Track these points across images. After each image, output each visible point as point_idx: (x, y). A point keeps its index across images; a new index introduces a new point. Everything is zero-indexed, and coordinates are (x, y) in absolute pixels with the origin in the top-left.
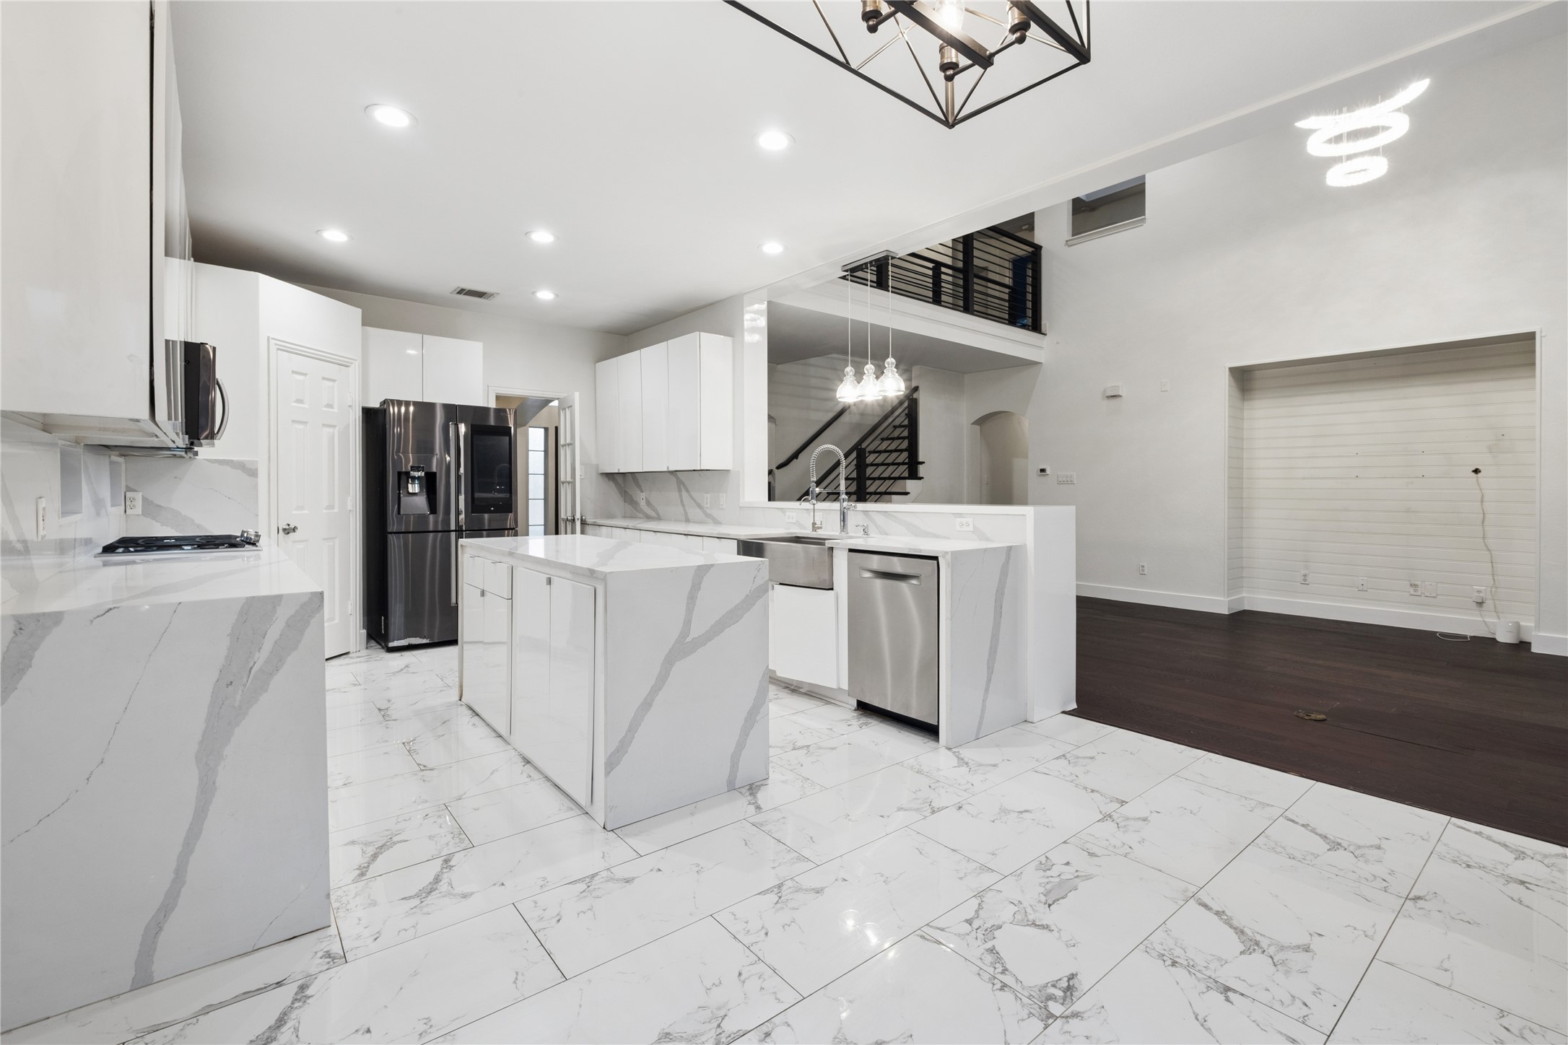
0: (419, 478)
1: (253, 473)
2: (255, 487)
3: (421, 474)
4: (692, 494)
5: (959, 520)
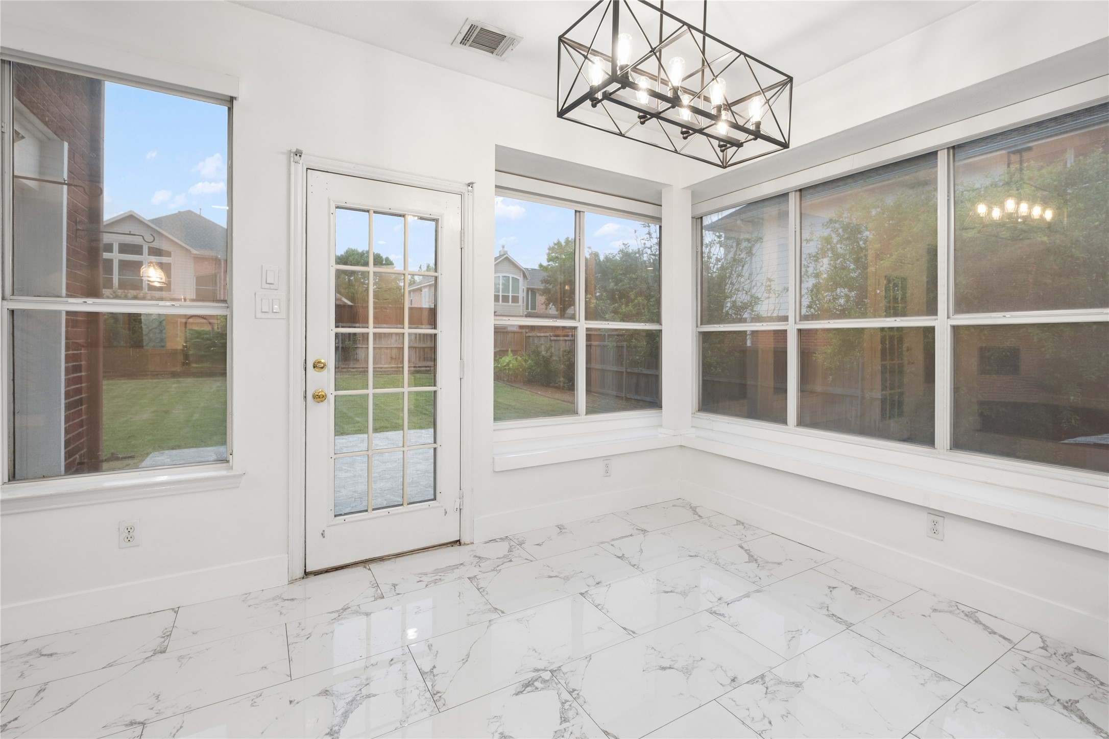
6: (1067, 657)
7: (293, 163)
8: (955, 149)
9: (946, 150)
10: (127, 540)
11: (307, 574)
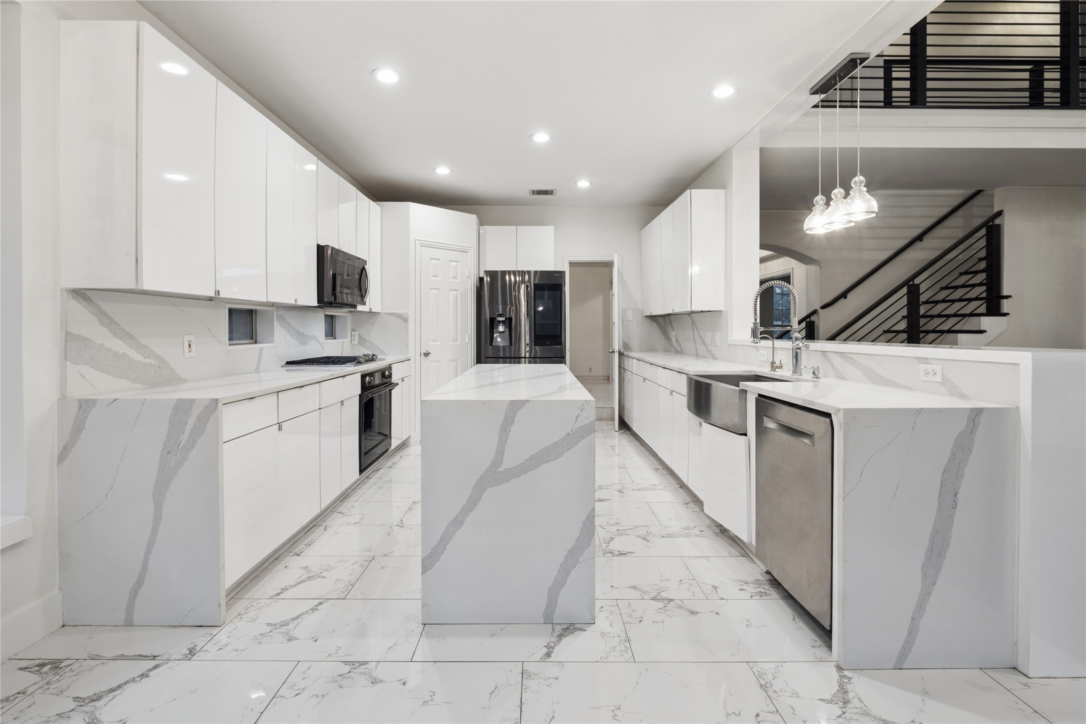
0: (502, 321)
1: (405, 320)
2: (407, 329)
3: (503, 319)
4: (700, 332)
5: (923, 367)
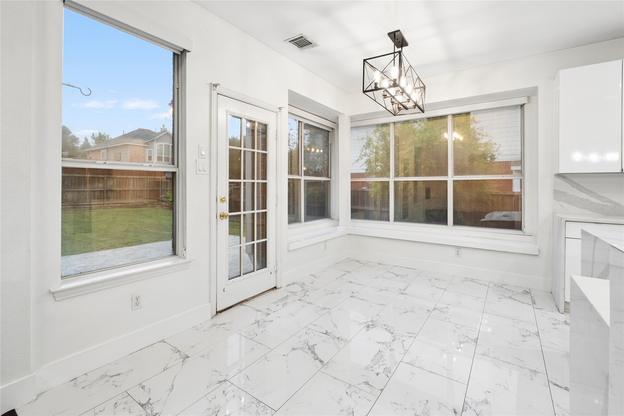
6: (501, 286)
7: (213, 90)
8: (454, 115)
9: (451, 115)
10: (136, 305)
11: (217, 312)
